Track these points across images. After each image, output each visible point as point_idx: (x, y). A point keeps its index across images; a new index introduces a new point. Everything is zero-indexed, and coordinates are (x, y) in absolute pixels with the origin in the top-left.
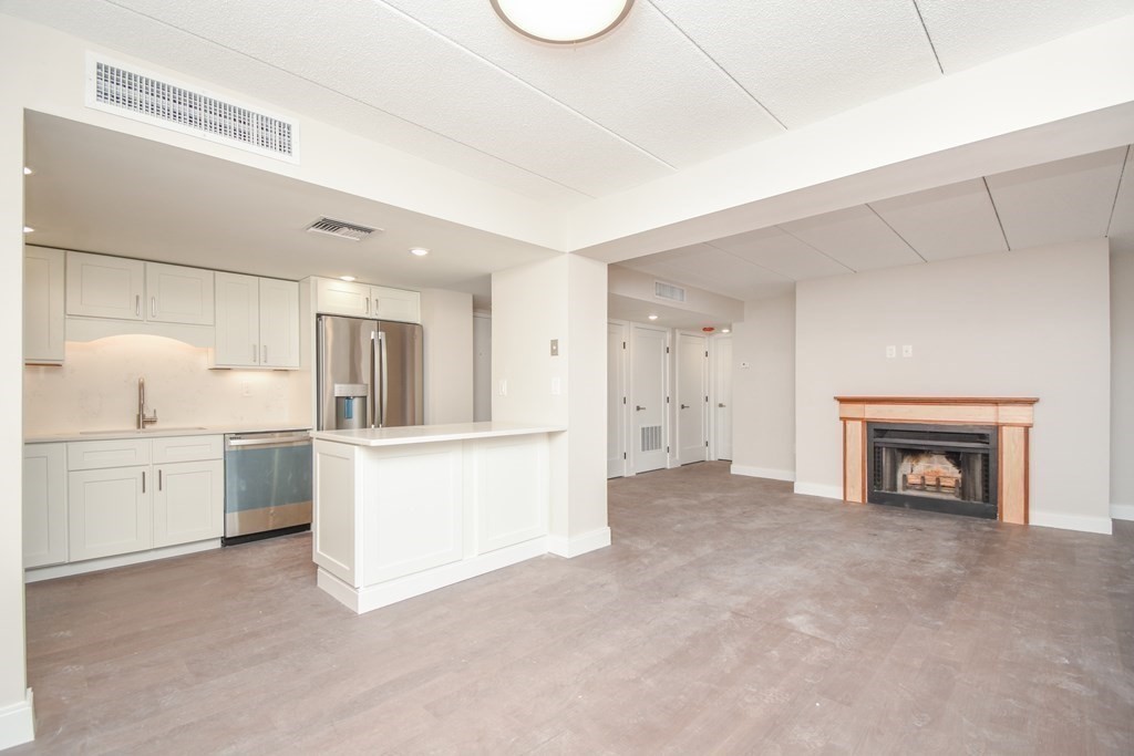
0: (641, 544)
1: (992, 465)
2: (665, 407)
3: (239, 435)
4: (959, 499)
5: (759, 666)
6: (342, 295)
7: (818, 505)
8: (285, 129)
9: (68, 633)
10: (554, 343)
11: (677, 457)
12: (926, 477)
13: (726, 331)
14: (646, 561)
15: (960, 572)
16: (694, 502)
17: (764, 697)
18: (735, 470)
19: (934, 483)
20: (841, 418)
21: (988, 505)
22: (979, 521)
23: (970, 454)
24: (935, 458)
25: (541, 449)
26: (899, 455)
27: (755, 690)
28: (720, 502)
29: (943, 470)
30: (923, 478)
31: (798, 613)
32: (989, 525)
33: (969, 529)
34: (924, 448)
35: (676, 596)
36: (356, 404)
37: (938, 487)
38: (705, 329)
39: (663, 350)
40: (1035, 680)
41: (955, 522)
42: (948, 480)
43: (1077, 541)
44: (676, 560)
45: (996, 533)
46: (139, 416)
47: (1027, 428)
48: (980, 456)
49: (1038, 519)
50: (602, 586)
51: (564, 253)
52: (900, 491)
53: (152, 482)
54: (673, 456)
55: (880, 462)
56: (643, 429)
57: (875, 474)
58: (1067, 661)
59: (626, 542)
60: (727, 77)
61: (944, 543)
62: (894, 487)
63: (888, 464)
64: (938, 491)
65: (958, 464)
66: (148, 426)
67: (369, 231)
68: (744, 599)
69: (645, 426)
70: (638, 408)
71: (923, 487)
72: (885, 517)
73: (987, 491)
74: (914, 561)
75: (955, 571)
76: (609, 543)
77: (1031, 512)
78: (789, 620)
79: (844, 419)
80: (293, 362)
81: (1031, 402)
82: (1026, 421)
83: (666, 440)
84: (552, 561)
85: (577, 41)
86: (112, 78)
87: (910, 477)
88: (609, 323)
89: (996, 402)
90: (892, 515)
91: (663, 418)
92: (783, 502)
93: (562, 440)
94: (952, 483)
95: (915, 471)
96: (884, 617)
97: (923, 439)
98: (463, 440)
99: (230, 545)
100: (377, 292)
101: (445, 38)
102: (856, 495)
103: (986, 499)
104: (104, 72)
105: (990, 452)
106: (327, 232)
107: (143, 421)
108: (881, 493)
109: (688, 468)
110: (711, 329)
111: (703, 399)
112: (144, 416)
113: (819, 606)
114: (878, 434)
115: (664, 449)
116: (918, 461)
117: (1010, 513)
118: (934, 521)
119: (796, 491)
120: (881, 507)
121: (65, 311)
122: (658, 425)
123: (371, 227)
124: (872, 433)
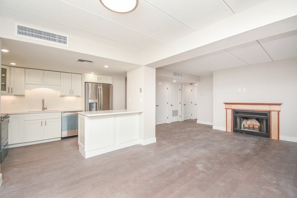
0: (164, 142)
1: (268, 122)
2: (179, 105)
3: (65, 112)
4: (259, 132)
5: (183, 178)
6: (92, 77)
7: (218, 132)
8: (65, 38)
9: (18, 160)
10: (141, 89)
11: (183, 118)
12: (250, 125)
13: (196, 84)
14: (164, 147)
15: (253, 153)
16: (184, 131)
17: (181, 187)
18: (198, 122)
19: (252, 127)
20: (225, 108)
21: (267, 134)
22: (264, 138)
23: (262, 119)
24: (253, 120)
25: (137, 117)
26: (242, 119)
27: (179, 185)
28: (191, 131)
29: (255, 123)
30: (249, 126)
31: (200, 164)
32: (267, 140)
33: (260, 141)
34: (249, 117)
35: (168, 157)
36: (94, 105)
37: (253, 128)
38: (190, 84)
39: (179, 90)
40: (263, 188)
41: (257, 138)
42: (256, 126)
43: (292, 145)
44: (172, 147)
45: (269, 142)
46: (43, 108)
47: (279, 112)
48: (265, 120)
49: (282, 138)
50: (149, 153)
51: (143, 66)
52: (242, 129)
53: (44, 123)
54: (182, 118)
55: (237, 121)
56: (173, 111)
57: (235, 124)
58: (275, 182)
59: (160, 141)
60: (173, 19)
61: (251, 145)
62: (241, 128)
63: (239, 122)
64: (254, 129)
65: (259, 122)
66: (45, 110)
67: (92, 62)
68: (186, 159)
69: (173, 110)
70: (171, 105)
71: (249, 128)
72: (236, 137)
73: (267, 130)
74: (240, 150)
75: (251, 153)
76: (156, 142)
77: (280, 136)
78: (197, 165)
79: (226, 109)
80: (80, 94)
81: (280, 104)
82: (278, 110)
83: (179, 114)
84: (139, 146)
85: (128, 12)
86: (21, 29)
87: (245, 125)
88: (156, 82)
89: (269, 104)
90: (239, 136)
91: (179, 108)
92: (208, 131)
93: (142, 115)
94: (257, 127)
95: (247, 124)
96: (225, 166)
97: (248, 114)
98: (115, 114)
99: (63, 139)
100: (100, 76)
101: (96, 14)
102: (230, 130)
103: (267, 132)
104: (20, 28)
105: (268, 119)
106: (81, 62)
107: (44, 109)
108: (236, 130)
109: (186, 121)
110: (192, 84)
111: (190, 103)
112: (44, 107)
113: (207, 162)
114: (236, 113)
115: (179, 116)
116: (248, 121)
117: (274, 136)
118: (251, 138)
119: (213, 128)
120: (237, 133)
121: (25, 82)
122: (177, 110)
123: (92, 61)
124: (234, 113)
